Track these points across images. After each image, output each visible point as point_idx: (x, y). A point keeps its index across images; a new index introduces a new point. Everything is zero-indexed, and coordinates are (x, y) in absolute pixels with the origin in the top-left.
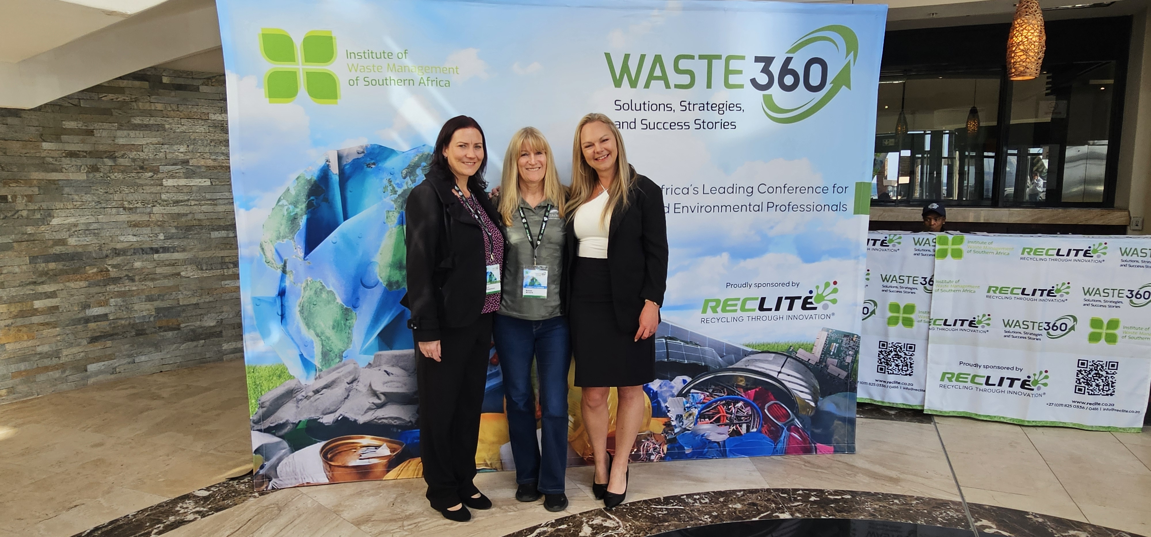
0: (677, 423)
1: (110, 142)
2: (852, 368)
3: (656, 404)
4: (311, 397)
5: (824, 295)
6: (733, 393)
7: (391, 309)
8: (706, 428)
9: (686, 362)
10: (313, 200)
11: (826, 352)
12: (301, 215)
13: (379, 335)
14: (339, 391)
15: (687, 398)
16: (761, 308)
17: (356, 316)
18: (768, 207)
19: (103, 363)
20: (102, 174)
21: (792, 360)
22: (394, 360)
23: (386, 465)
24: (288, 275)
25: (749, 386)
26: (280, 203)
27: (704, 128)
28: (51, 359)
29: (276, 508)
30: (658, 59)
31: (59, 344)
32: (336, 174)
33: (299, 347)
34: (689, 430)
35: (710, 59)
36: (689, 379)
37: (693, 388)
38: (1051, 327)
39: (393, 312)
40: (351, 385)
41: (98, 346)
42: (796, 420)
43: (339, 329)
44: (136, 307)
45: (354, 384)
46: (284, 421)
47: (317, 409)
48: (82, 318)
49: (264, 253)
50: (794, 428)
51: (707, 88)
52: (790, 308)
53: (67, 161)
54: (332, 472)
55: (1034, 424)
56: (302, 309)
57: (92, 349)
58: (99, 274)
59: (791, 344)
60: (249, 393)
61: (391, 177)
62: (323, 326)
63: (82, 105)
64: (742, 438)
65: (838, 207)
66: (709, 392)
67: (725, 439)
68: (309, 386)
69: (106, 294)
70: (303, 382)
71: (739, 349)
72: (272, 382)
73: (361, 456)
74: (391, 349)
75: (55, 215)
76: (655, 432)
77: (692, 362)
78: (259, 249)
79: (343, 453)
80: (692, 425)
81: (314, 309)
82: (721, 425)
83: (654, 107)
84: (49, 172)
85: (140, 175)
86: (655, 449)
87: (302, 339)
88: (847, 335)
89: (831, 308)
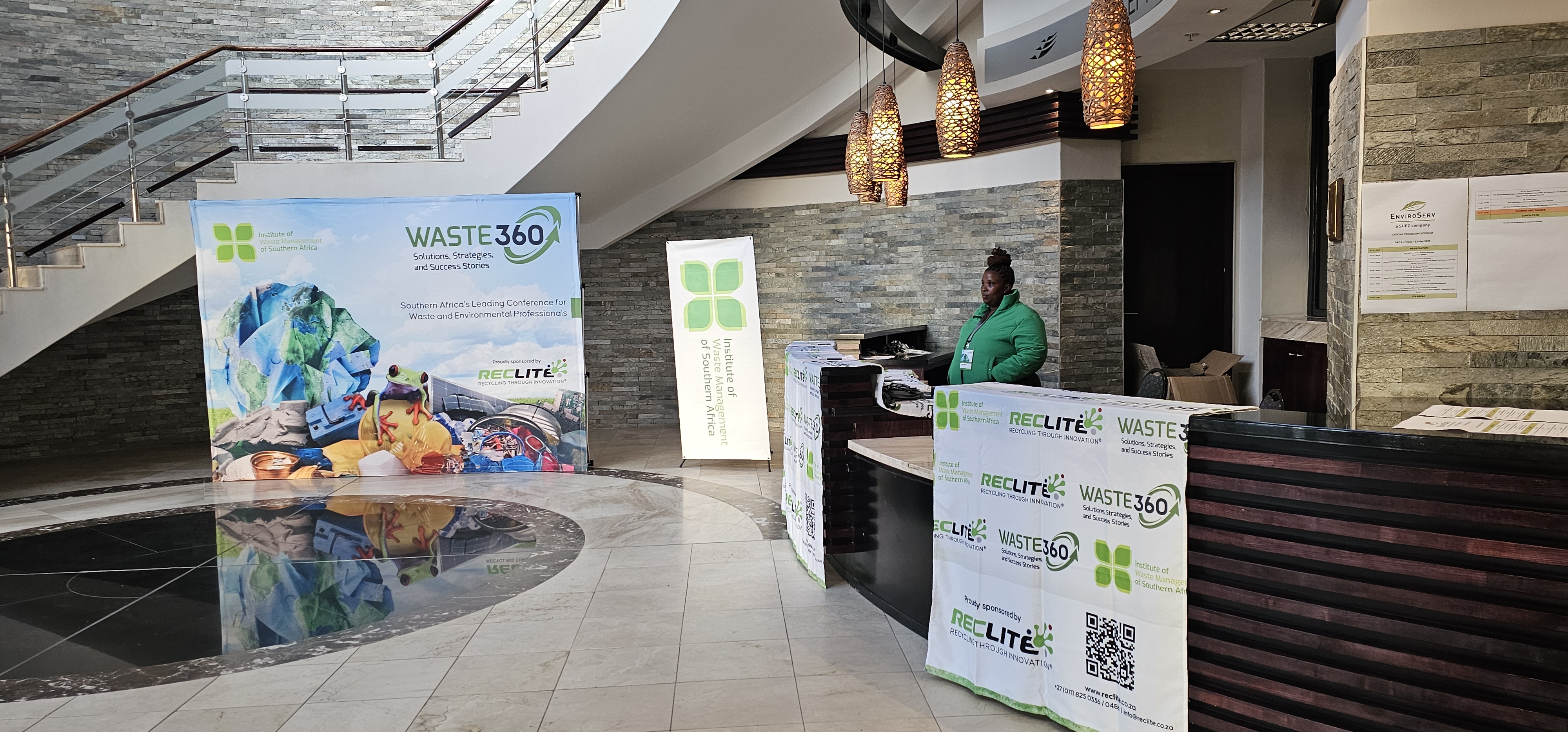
0: (469, 449)
3: (454, 436)
4: (244, 428)
5: (556, 368)
6: (503, 429)
7: (288, 376)
8: (488, 452)
9: (471, 410)
10: (244, 314)
11: (563, 405)
12: (238, 323)
13: (283, 391)
14: (260, 424)
15: (474, 433)
16: (517, 376)
17: (270, 380)
18: (515, 314)
21: (541, 409)
22: (290, 406)
23: (289, 470)
24: (230, 357)
25: (514, 426)
26: (225, 317)
27: (469, 268)
30: (438, 230)
32: (256, 300)
33: (237, 398)
34: (477, 453)
35: (469, 228)
36: (474, 421)
37: (477, 426)
39: (289, 380)
40: (267, 421)
42: (547, 448)
43: (260, 387)
46: (230, 441)
47: (248, 435)
49: (217, 344)
50: (547, 453)
51: (469, 245)
52: (536, 376)
54: (258, 473)
56: (239, 376)
59: (539, 399)
61: (286, 300)
62: (251, 386)
64: (512, 459)
65: (560, 313)
66: (488, 429)
67: (501, 460)
68: (243, 421)
70: (240, 419)
71: (505, 402)
72: (223, 418)
73: (274, 464)
74: (290, 399)
76: (455, 454)
77: (475, 409)
78: (215, 340)
79: (264, 461)
80: (479, 450)
81: (245, 376)
82: (498, 450)
83: (438, 257)
86: (456, 465)
87: (239, 393)
88: (576, 394)
89: (564, 376)
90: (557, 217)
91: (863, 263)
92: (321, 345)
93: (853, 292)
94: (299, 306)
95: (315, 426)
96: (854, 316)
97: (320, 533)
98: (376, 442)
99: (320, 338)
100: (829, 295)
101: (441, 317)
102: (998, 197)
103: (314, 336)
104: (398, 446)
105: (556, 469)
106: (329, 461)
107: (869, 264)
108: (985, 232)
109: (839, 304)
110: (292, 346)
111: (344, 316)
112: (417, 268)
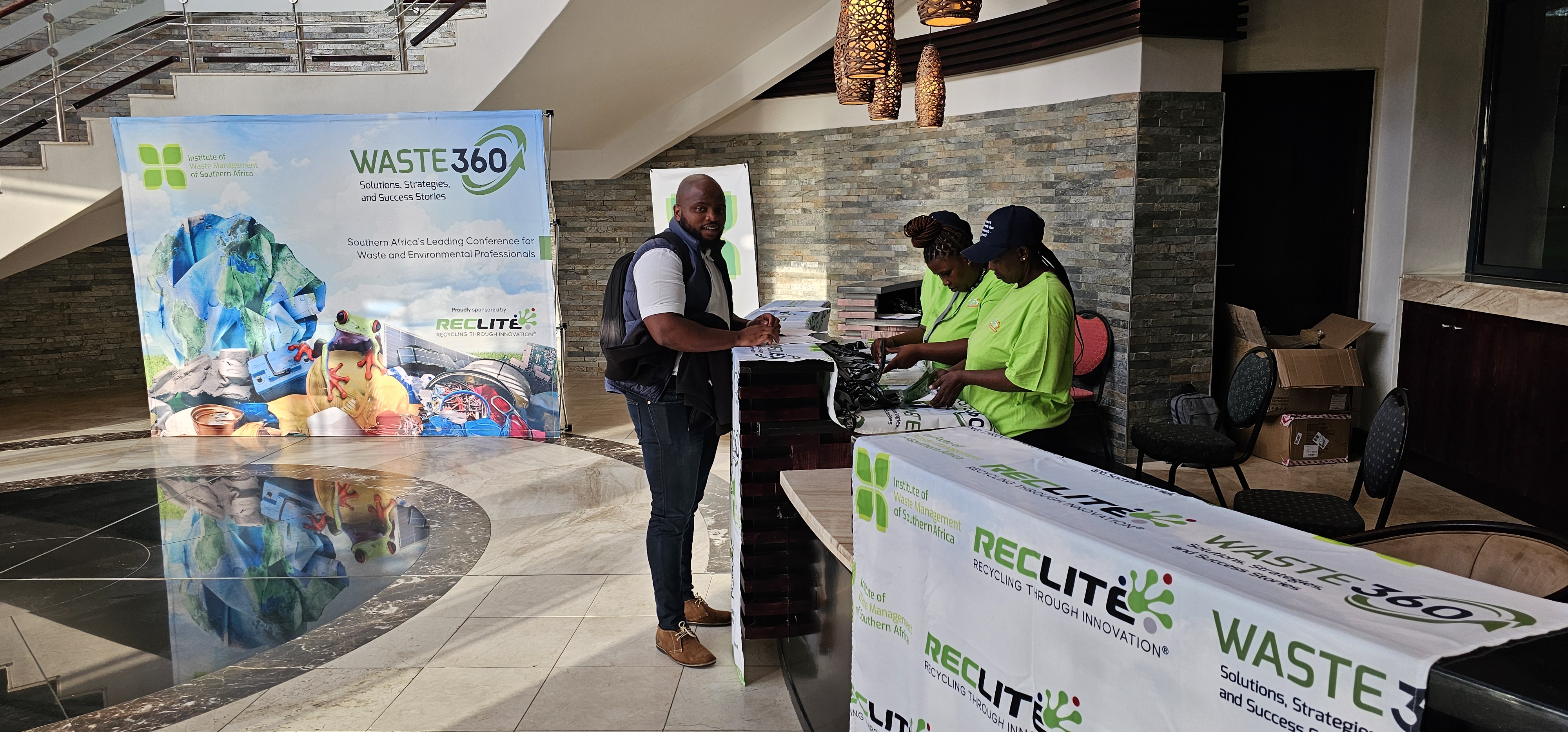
0: (428, 409)
2: (554, 374)
3: (412, 394)
4: (182, 378)
5: (526, 318)
6: (466, 388)
8: (449, 413)
9: (430, 364)
10: (176, 250)
11: (532, 361)
12: (170, 262)
15: (434, 391)
16: (480, 327)
17: (208, 325)
18: (476, 254)
21: (508, 366)
22: (232, 355)
23: (233, 426)
24: (164, 298)
25: (477, 384)
26: (157, 252)
27: (423, 199)
30: (386, 153)
32: (188, 233)
33: (174, 344)
34: (437, 414)
35: (421, 151)
36: (433, 377)
37: (437, 383)
39: (229, 323)
40: (207, 370)
42: (515, 411)
43: (197, 333)
45: (209, 370)
46: (168, 392)
47: (187, 386)
49: (149, 282)
50: (515, 416)
51: (422, 172)
52: (501, 327)
54: (200, 429)
56: (174, 319)
59: (505, 354)
61: (221, 234)
62: (187, 331)
64: (476, 422)
65: (528, 254)
66: (448, 387)
67: (464, 423)
68: (181, 370)
70: (178, 367)
72: (160, 366)
73: (217, 419)
76: (413, 414)
77: (434, 364)
78: (147, 280)
79: (205, 416)
80: (439, 411)
81: (181, 319)
82: (460, 412)
86: (415, 427)
87: (175, 339)
88: (547, 349)
89: (533, 328)
90: (521, 139)
91: (900, 198)
92: (261, 286)
93: (887, 232)
94: (235, 240)
95: (258, 377)
96: (887, 261)
97: (268, 497)
98: (325, 398)
99: (260, 278)
100: (861, 235)
101: (393, 256)
102: (1060, 115)
103: (254, 276)
104: (350, 403)
105: (526, 436)
106: (275, 417)
107: (906, 199)
108: (1043, 161)
109: (871, 246)
110: (230, 286)
111: (285, 253)
112: (365, 198)
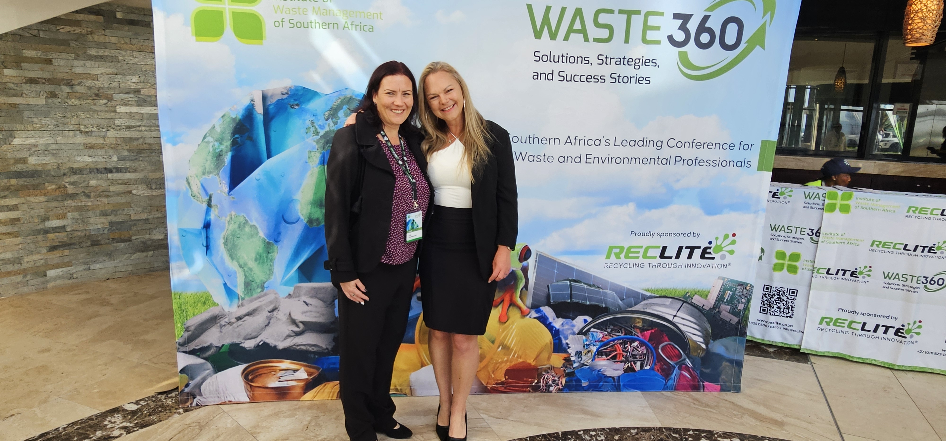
0: (576, 358)
1: (67, 71)
2: (744, 315)
3: (558, 341)
4: (233, 323)
5: (722, 246)
6: (630, 333)
7: (311, 245)
8: (603, 364)
9: (588, 303)
10: (237, 138)
11: (720, 299)
12: (226, 152)
13: (299, 268)
14: (259, 319)
15: (587, 336)
17: (278, 250)
18: (676, 161)
19: (61, 269)
20: (59, 100)
21: (688, 305)
22: (313, 292)
23: (303, 387)
24: (212, 209)
25: (645, 328)
26: (206, 140)
27: (619, 82)
28: (14, 265)
29: (198, 427)
30: (578, 12)
31: (21, 251)
32: (261, 114)
33: (222, 277)
34: (587, 365)
35: (629, 13)
36: (589, 319)
37: (593, 327)
38: (929, 281)
39: (312, 247)
40: (272, 313)
41: (57, 254)
42: (687, 360)
43: (261, 261)
44: (92, 220)
45: (275, 313)
46: (208, 344)
47: (239, 335)
48: (41, 229)
49: (190, 187)
50: (685, 367)
51: (625, 43)
52: (690, 257)
53: (27, 86)
54: (253, 392)
55: (904, 368)
56: (226, 241)
57: (51, 257)
58: (57, 190)
59: (687, 291)
60: (175, 318)
61: (313, 118)
62: (246, 258)
63: (41, 36)
64: (636, 374)
65: (743, 164)
66: (608, 332)
67: (620, 375)
68: (231, 313)
69: (64, 208)
70: (227, 309)
71: (638, 293)
72: (197, 309)
73: (280, 378)
74: (310, 281)
75: (16, 136)
76: (555, 366)
77: (594, 303)
78: (185, 182)
79: (263, 375)
80: (590, 361)
81: (238, 242)
82: (617, 362)
83: (572, 60)
84: (10, 96)
85: (95, 101)
86: (554, 381)
87: (226, 269)
88: (741, 284)
90: (769, 6)
112: (537, 76)
